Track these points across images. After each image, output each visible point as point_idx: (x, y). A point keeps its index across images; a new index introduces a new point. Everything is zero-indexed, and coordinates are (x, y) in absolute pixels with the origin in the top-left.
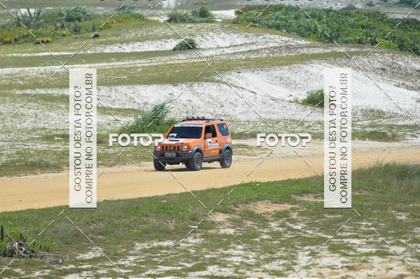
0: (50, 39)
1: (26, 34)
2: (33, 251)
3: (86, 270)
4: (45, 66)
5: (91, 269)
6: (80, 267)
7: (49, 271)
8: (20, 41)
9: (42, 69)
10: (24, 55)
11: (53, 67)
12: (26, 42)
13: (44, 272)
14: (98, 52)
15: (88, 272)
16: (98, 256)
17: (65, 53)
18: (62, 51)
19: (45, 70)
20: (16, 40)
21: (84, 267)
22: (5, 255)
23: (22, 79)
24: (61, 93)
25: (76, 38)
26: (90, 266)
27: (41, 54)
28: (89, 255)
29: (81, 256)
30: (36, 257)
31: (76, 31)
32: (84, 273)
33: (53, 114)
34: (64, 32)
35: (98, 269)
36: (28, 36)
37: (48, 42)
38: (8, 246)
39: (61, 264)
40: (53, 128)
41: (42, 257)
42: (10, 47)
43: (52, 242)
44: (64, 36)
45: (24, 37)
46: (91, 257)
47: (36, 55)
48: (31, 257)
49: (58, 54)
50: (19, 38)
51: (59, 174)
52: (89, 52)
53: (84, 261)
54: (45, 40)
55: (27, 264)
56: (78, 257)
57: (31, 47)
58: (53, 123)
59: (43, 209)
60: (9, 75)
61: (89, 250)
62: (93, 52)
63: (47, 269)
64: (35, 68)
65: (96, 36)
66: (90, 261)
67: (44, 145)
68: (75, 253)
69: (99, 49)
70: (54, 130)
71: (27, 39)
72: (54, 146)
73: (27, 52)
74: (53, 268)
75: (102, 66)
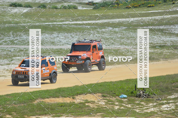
0: (154, 5)
1: (143, 3)
2: (149, 95)
3: (172, 103)
4: (152, 17)
5: (174, 103)
6: (169, 102)
7: (156, 103)
8: (141, 6)
9: (150, 18)
10: (143, 12)
11: (155, 17)
12: (144, 7)
13: (154, 104)
14: (174, 10)
15: (173, 104)
16: (176, 97)
17: (160, 11)
18: (159, 10)
19: (152, 18)
20: (139, 6)
21: (171, 101)
22: (137, 97)
23: (142, 22)
24: (159, 28)
25: (165, 4)
26: (173, 101)
27: (150, 12)
28: (173, 97)
29: (169, 97)
30: (150, 97)
31: (165, 1)
32: (171, 104)
33: (155, 37)
34: (160, 2)
35: (176, 102)
36: (144, 4)
37: (153, 6)
38: (138, 93)
39: (161, 100)
40: (156, 43)
41: (152, 98)
42: (137, 9)
43: (156, 91)
44: (159, 3)
45: (143, 4)
46: (174, 97)
47: (148, 12)
48: (148, 97)
49: (157, 11)
50: (141, 5)
51: (159, 62)
52: (170, 10)
53: (170, 99)
54: (152, 6)
55: (146, 100)
56: (168, 98)
57: (146, 9)
58: (156, 40)
59: (152, 77)
60: (137, 21)
61: (172, 94)
62: (172, 10)
63: (155, 102)
64: (148, 18)
65: (174, 3)
66: (173, 99)
67: (152, 50)
68: (166, 96)
69: (175, 9)
70: (156, 44)
71: (144, 5)
72: (156, 50)
73: (144, 11)
74: (157, 102)
75: (176, 16)
